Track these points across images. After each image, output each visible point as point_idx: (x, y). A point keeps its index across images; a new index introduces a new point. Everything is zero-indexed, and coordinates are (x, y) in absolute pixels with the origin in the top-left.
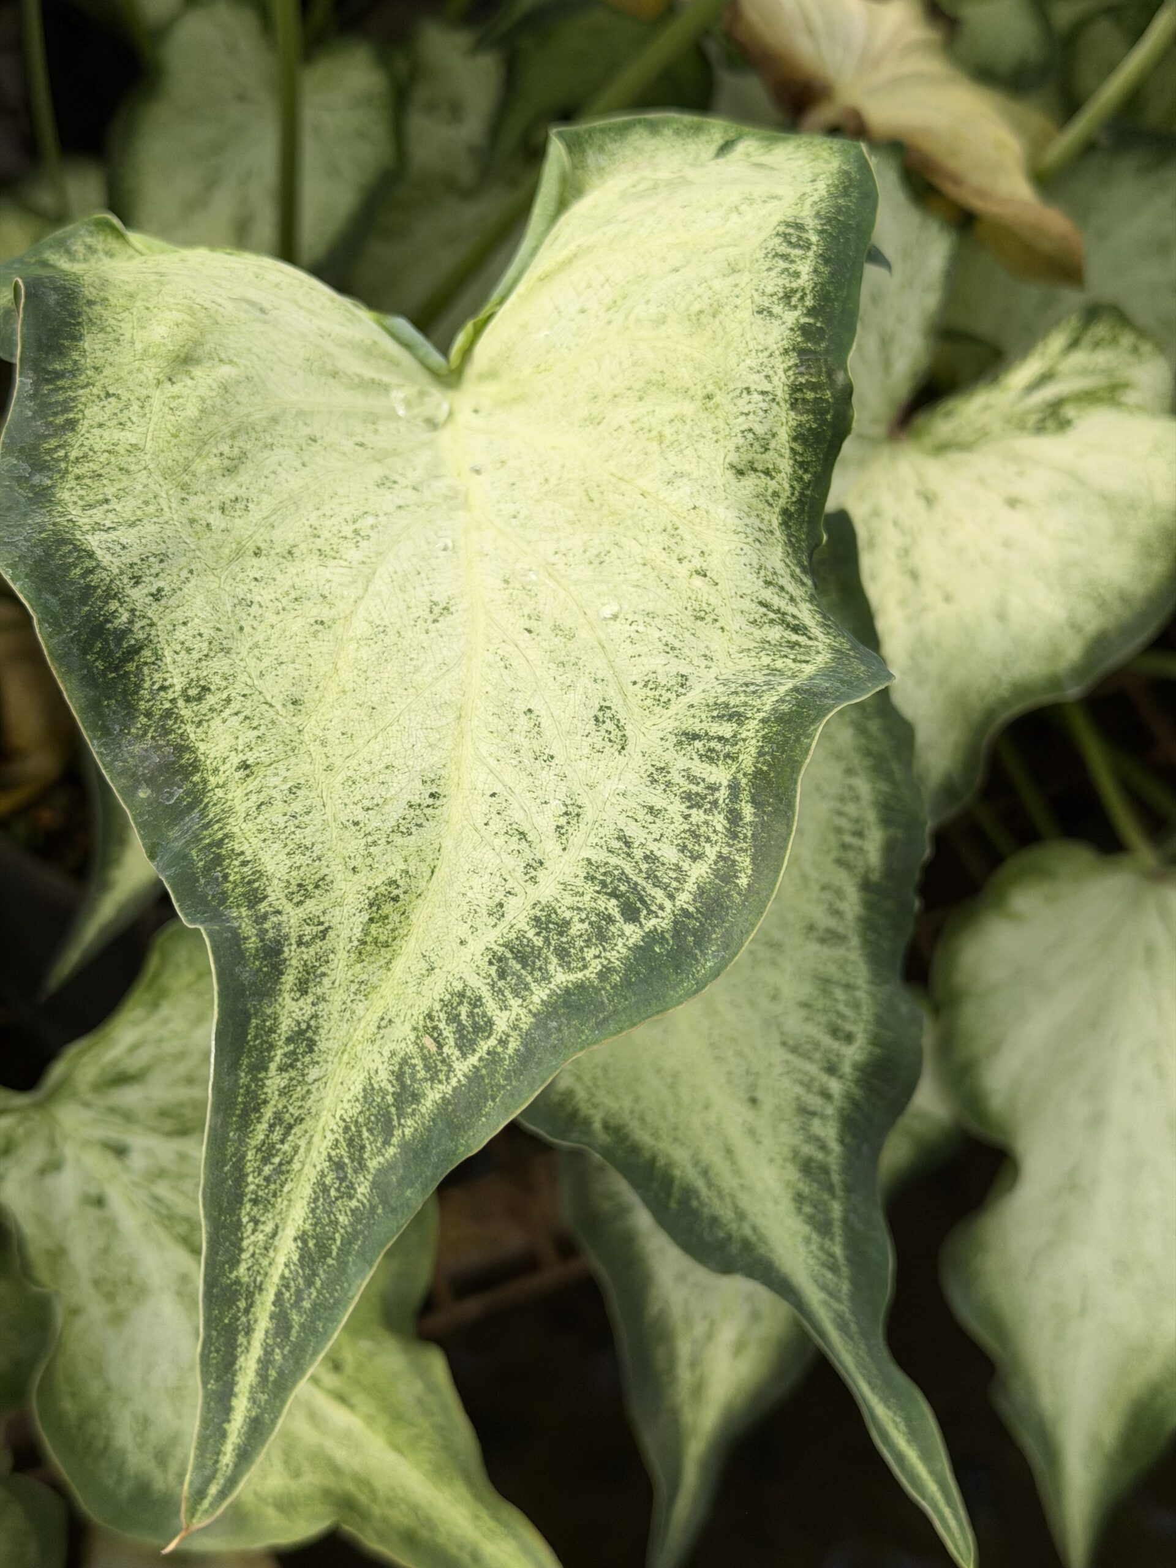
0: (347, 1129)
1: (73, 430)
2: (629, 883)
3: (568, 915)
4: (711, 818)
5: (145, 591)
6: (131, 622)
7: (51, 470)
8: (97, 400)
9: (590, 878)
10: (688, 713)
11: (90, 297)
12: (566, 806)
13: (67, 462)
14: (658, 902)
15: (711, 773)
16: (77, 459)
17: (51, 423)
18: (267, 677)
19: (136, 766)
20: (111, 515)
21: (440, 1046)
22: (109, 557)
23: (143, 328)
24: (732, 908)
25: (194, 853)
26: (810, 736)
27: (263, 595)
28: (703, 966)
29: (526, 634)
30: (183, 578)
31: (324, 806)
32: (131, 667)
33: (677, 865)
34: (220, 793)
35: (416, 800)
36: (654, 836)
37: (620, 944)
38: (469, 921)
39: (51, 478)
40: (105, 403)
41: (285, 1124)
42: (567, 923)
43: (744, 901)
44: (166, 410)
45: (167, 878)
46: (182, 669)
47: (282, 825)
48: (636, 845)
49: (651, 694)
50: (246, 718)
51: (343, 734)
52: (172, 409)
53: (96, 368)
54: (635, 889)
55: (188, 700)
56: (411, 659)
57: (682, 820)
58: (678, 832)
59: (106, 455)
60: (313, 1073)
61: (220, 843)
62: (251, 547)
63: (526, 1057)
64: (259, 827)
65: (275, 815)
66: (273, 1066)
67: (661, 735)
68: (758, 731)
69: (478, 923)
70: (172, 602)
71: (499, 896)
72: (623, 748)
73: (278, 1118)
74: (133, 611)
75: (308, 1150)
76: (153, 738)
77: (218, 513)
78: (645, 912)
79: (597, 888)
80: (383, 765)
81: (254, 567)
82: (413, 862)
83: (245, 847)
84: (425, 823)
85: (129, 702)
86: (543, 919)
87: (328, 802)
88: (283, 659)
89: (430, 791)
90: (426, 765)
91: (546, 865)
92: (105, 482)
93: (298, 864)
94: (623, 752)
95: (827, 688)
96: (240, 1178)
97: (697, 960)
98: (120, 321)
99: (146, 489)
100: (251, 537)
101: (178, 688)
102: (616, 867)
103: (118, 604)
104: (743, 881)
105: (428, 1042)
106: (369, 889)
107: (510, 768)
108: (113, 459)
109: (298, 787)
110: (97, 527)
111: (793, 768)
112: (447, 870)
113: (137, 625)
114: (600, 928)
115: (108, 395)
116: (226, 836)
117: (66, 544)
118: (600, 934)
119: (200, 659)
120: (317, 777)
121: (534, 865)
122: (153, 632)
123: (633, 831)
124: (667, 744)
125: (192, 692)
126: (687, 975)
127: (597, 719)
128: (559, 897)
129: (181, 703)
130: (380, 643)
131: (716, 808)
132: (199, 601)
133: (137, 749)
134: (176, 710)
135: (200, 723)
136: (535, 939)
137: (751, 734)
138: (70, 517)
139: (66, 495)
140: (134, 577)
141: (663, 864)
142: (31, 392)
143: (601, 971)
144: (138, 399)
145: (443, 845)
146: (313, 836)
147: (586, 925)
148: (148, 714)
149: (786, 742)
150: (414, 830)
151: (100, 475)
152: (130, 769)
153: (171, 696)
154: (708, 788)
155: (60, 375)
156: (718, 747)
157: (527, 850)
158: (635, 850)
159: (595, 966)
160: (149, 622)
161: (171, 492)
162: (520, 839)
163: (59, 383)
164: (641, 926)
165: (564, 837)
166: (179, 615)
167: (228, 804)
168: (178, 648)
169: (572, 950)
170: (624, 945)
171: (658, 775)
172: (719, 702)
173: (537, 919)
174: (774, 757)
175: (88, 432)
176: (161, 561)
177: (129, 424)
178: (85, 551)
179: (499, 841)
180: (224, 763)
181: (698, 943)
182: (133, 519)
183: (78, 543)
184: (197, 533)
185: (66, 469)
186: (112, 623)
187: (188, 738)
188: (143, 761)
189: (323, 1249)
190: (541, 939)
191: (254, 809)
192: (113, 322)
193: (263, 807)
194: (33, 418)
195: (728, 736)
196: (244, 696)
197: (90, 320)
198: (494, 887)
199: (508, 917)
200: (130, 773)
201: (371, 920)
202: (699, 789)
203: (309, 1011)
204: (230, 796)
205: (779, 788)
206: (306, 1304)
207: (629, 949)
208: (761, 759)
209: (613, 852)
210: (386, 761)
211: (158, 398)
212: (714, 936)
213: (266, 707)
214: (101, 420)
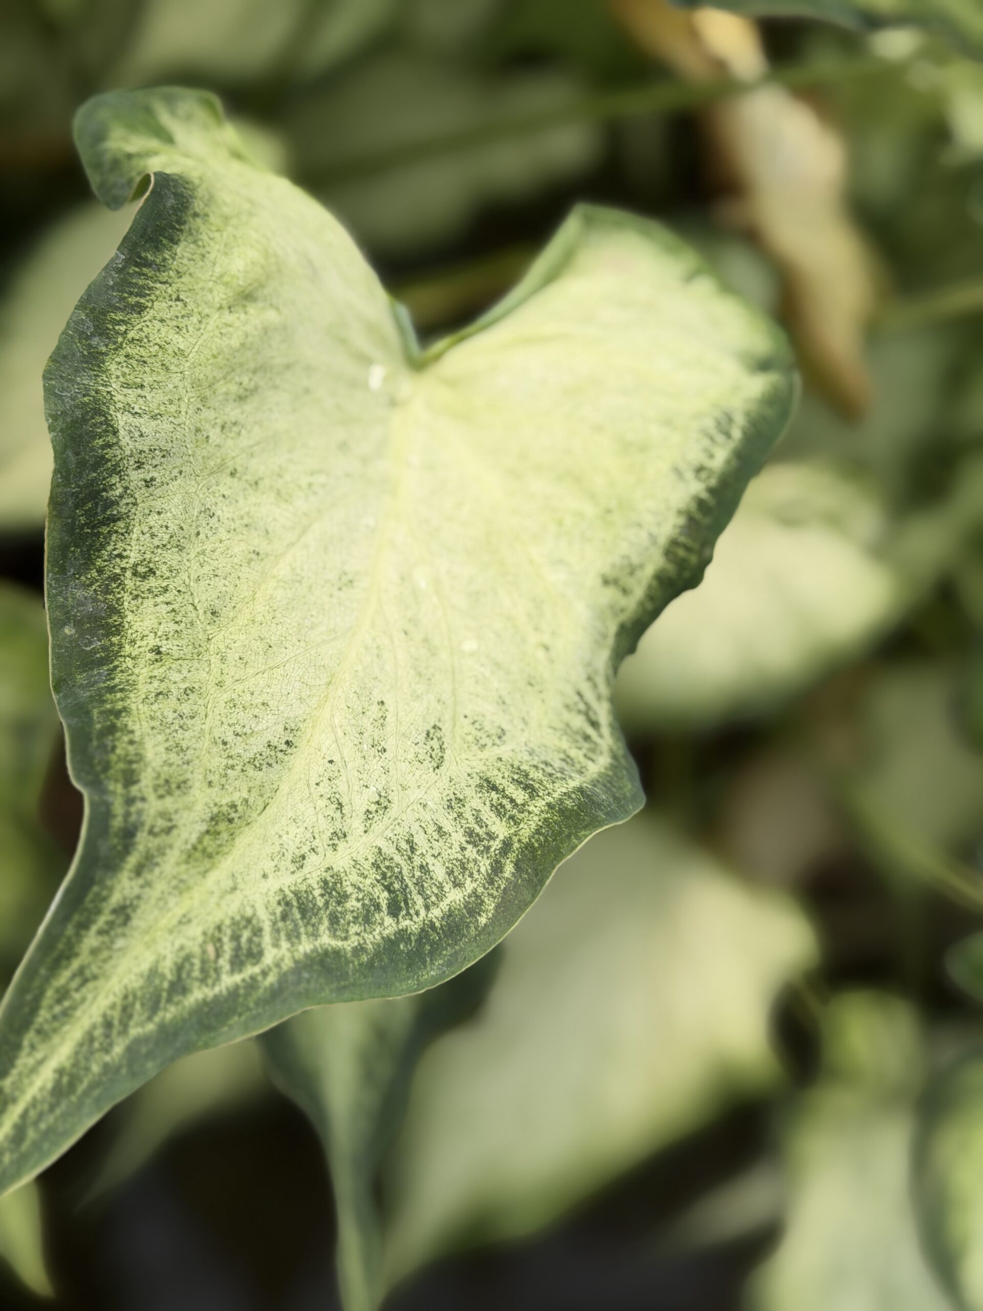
0: (126, 997)
1: (139, 313)
2: (402, 883)
3: (350, 890)
4: (480, 858)
5: (142, 476)
6: (121, 497)
7: (108, 338)
8: (168, 298)
9: (375, 865)
10: (495, 764)
11: (197, 210)
12: (380, 796)
13: (124, 338)
14: (417, 908)
15: (494, 823)
16: (133, 339)
17: (125, 298)
18: (202, 583)
19: (72, 606)
20: (141, 401)
21: (218, 955)
22: (127, 439)
23: (226, 254)
24: (466, 936)
25: (95, 712)
26: (580, 840)
27: (224, 511)
28: (428, 973)
29: (403, 635)
30: (172, 475)
31: (206, 716)
32: (105, 530)
33: (441, 884)
34: (129, 663)
35: (275, 742)
36: (434, 852)
37: (377, 931)
38: (276, 860)
39: (106, 346)
40: (173, 303)
41: (84, 977)
42: (345, 897)
43: (476, 936)
44: (217, 332)
45: (69, 726)
46: (141, 548)
47: (170, 720)
48: (418, 853)
49: (474, 732)
50: (173, 610)
51: (240, 659)
52: (221, 333)
53: (178, 272)
54: (405, 890)
55: (135, 574)
56: (312, 616)
57: (459, 849)
58: (452, 857)
59: (157, 347)
60: (120, 943)
61: (118, 714)
62: (230, 465)
63: (276, 993)
64: (152, 713)
65: (167, 708)
66: (94, 928)
67: (469, 771)
68: (542, 812)
69: (282, 865)
70: (158, 492)
71: (305, 849)
72: (438, 767)
73: (81, 971)
74: (126, 488)
75: (92, 1003)
76: (95, 591)
77: (218, 429)
78: (404, 912)
79: (379, 878)
80: (261, 701)
81: (226, 485)
82: (255, 793)
83: (136, 727)
84: (274, 765)
85: (90, 555)
86: (331, 884)
87: (210, 714)
88: (219, 572)
89: (287, 738)
90: (292, 715)
91: (348, 838)
92: (147, 369)
93: (171, 761)
94: (437, 771)
95: (603, 801)
96: (35, 1009)
97: (425, 967)
98: (211, 239)
99: (174, 390)
100: (233, 458)
101: (132, 561)
102: (398, 865)
103: (118, 480)
104: (483, 920)
105: (211, 949)
106: (216, 805)
107: (351, 745)
108: (160, 354)
109: (192, 690)
110: (128, 409)
111: (556, 856)
112: (276, 810)
113: (124, 501)
114: (368, 911)
115: (178, 299)
116: (125, 709)
117: (100, 415)
118: (366, 917)
119: (158, 546)
120: (209, 687)
121: (340, 834)
122: (133, 511)
123: (420, 840)
124: (471, 782)
125: (141, 569)
126: (414, 974)
127: (428, 734)
128: (348, 871)
129: (128, 574)
130: (293, 590)
131: (487, 853)
132: (177, 499)
133: (79, 594)
134: (122, 578)
135: (137, 596)
136: (319, 898)
137: (537, 811)
138: (110, 389)
139: (113, 367)
140: (138, 462)
141: (432, 878)
142: (120, 266)
143: (356, 947)
144: (200, 313)
145: (281, 788)
146: (190, 740)
147: (359, 905)
148: (100, 571)
149: (560, 833)
150: (264, 767)
151: (145, 362)
152: (67, 607)
153: (123, 565)
154: (487, 834)
155: (148, 264)
156: (509, 807)
157: (339, 820)
158: (416, 857)
159: (354, 941)
160: (134, 501)
161: (192, 400)
162: (337, 809)
163: (145, 270)
164: (398, 922)
165: (369, 822)
166: (158, 505)
167: (133, 678)
168: (146, 530)
169: (342, 921)
170: (380, 933)
171: (455, 803)
172: (522, 768)
173: (325, 882)
174: (546, 840)
175: (150, 321)
176: (164, 456)
177: (184, 331)
178: (112, 426)
179: (322, 803)
180: (142, 639)
181: (431, 953)
182: (156, 411)
183: (110, 418)
184: (197, 441)
185: (121, 344)
186: (107, 492)
187: (123, 604)
188: (80, 606)
189: (72, 1086)
190: (323, 900)
191: (153, 695)
192: (204, 237)
193: (161, 696)
194: (112, 288)
195: (519, 801)
196: (179, 591)
197: (190, 229)
198: (304, 840)
199: (306, 870)
200: (65, 610)
201: (208, 832)
202: (481, 832)
203: (137, 891)
204: (136, 671)
205: (540, 865)
206: (43, 1126)
207: (383, 938)
208: (537, 836)
209: (399, 851)
210: (265, 698)
211: (215, 320)
212: (444, 952)
213: (191, 608)
214: (164, 318)
